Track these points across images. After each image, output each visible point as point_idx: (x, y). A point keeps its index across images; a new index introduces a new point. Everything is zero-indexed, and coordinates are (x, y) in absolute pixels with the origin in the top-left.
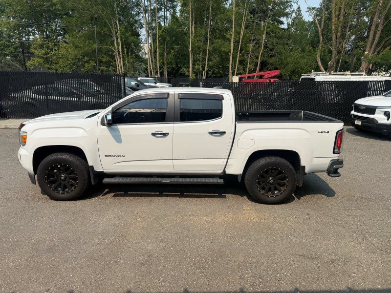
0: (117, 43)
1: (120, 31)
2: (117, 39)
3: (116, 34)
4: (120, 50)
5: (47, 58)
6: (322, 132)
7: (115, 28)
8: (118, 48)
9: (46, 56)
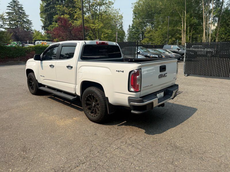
0: (184, 25)
1: (187, 17)
2: (184, 23)
3: (184, 19)
4: (185, 29)
5: (151, 38)
6: (119, 71)
7: (184, 16)
8: (184, 28)
9: (150, 37)
